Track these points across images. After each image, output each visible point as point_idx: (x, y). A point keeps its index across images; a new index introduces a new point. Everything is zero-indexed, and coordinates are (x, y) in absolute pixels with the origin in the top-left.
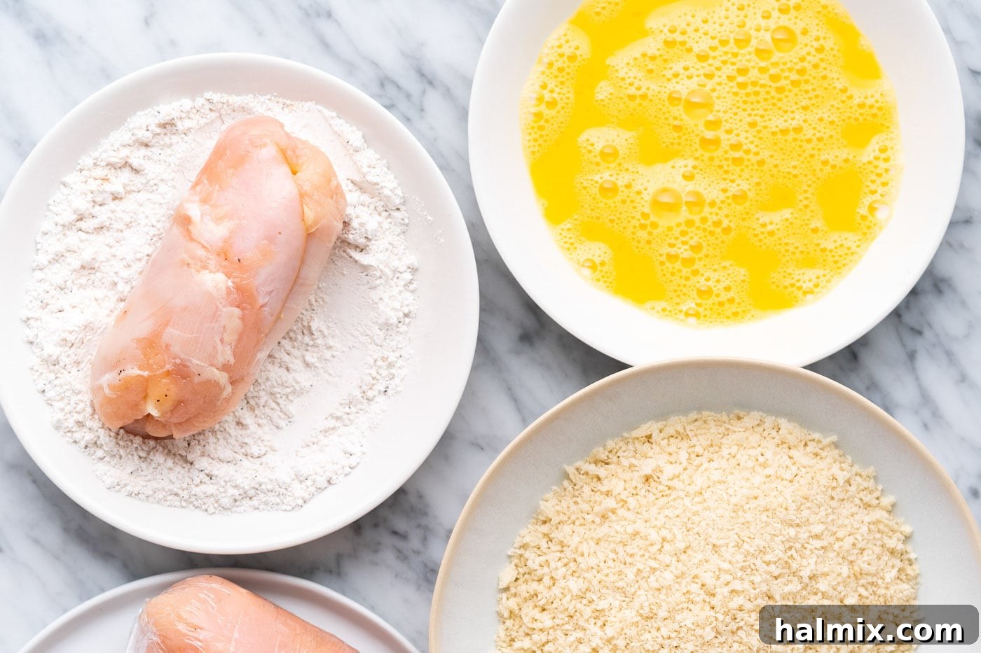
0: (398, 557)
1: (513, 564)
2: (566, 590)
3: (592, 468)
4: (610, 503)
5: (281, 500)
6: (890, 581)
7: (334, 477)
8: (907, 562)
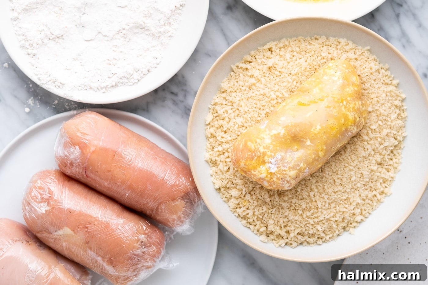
0: (173, 104)
1: (211, 113)
2: (236, 123)
3: (244, 66)
4: (253, 81)
5: (128, 81)
6: (393, 119)
7: (150, 69)
8: (402, 111)
